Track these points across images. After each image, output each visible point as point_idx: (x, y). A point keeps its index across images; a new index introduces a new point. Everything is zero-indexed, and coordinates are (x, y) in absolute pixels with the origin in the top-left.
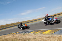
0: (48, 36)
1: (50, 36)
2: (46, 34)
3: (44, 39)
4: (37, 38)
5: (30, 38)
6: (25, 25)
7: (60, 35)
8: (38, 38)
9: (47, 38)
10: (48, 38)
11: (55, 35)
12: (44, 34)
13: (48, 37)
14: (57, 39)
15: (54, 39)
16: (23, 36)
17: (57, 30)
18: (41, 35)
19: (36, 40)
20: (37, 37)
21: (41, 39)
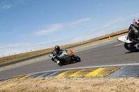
0: (97, 81)
1: (102, 80)
2: (92, 77)
3: (89, 88)
4: (73, 87)
5: (58, 86)
6: (69, 53)
7: (122, 79)
8: (75, 87)
9: (95, 85)
10: (97, 87)
11: (112, 80)
12: (88, 78)
13: (97, 85)
14: (115, 87)
15: (110, 88)
16: (41, 83)
17: (117, 67)
18: (81, 80)
19: (71, 90)
20: (72, 84)
21: (82, 88)
